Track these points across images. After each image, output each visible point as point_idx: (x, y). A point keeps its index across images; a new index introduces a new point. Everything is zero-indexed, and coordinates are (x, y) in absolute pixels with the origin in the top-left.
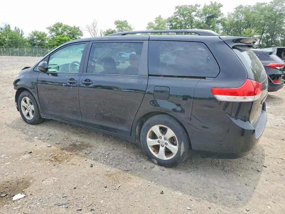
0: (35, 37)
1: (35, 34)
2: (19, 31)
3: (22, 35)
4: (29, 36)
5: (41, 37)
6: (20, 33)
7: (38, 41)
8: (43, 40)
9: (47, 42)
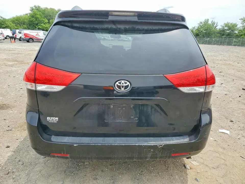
0: (226, 28)
1: (226, 25)
2: (214, 24)
3: (216, 27)
4: (221, 27)
5: (232, 27)
6: (215, 25)
7: (228, 31)
8: (233, 31)
9: (236, 32)
